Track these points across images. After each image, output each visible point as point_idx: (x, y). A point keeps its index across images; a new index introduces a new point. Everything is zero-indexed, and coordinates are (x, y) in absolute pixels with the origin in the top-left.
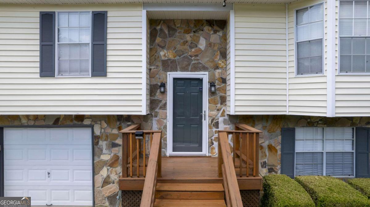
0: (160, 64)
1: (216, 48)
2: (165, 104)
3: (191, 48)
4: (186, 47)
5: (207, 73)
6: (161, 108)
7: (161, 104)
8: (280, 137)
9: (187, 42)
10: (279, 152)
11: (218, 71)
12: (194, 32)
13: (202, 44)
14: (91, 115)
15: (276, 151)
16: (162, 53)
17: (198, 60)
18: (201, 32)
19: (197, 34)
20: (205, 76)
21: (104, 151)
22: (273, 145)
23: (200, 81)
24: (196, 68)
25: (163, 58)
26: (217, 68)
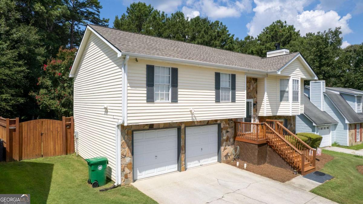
1: (255, 90)
3: (249, 89)
5: (253, 100)
12: (250, 83)
13: (252, 88)
14: (220, 119)
17: (250, 94)
21: (224, 135)
23: (251, 103)
24: (251, 98)
26: (255, 97)
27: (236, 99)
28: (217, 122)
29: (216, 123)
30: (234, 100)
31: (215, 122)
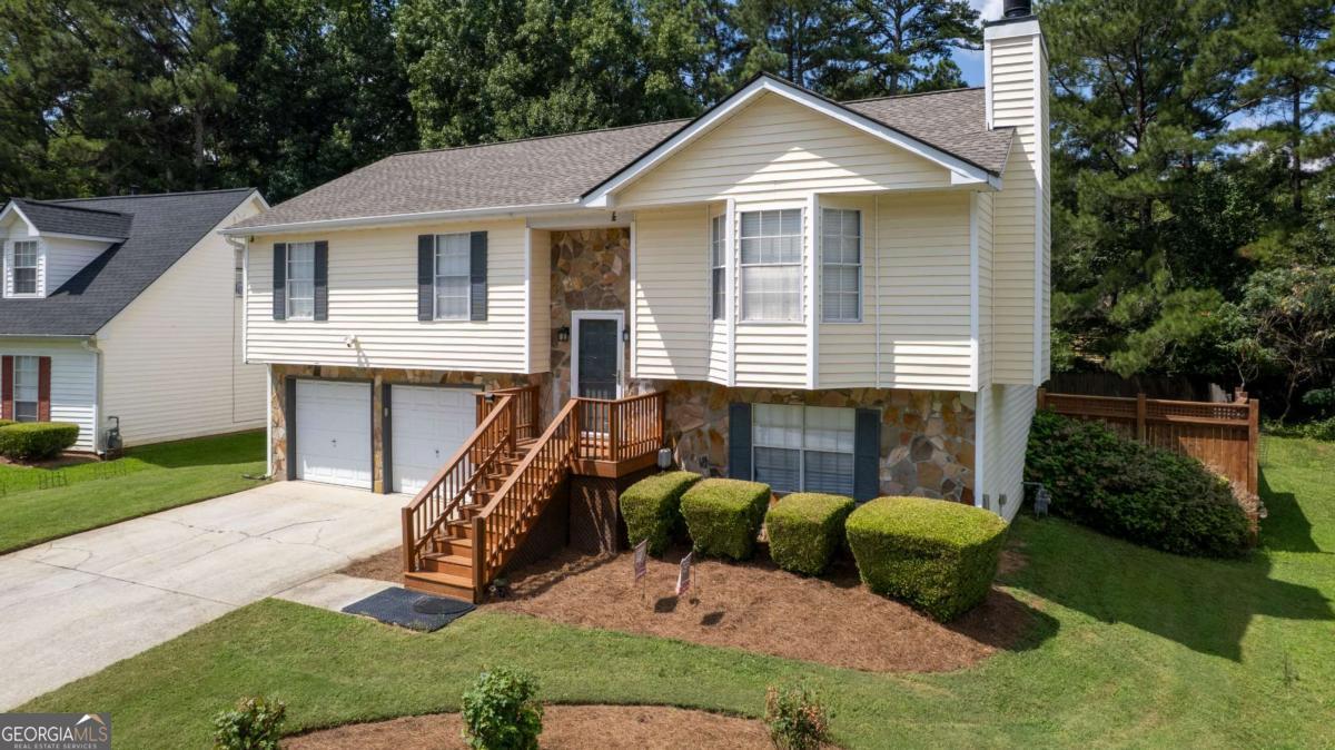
0: (562, 298)
2: (569, 360)
3: (603, 273)
4: (597, 272)
5: (622, 312)
8: (727, 419)
9: (597, 264)
10: (727, 443)
12: (607, 248)
13: (618, 266)
15: (723, 441)
16: (565, 282)
17: (611, 291)
18: (616, 248)
19: (610, 252)
20: (620, 317)
22: (718, 430)
23: (615, 323)
24: (609, 304)
25: (567, 290)
27: (490, 311)
28: (472, 379)
29: (469, 382)
30: (479, 312)
31: (464, 380)
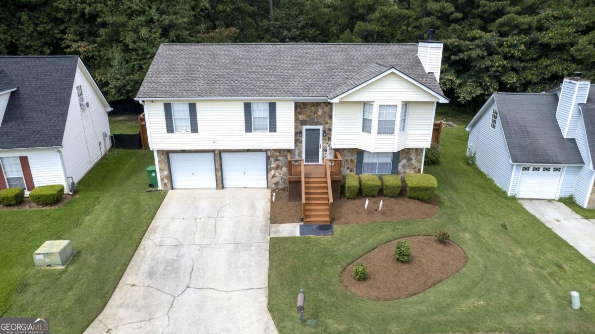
0: (299, 122)
1: (327, 114)
2: (302, 141)
3: (315, 114)
4: (312, 113)
5: (322, 126)
6: (300, 143)
7: (300, 141)
8: (356, 156)
9: (312, 111)
11: (327, 125)
12: (316, 108)
13: (320, 112)
15: (354, 162)
16: (300, 117)
17: (318, 120)
18: (320, 106)
20: (321, 128)
21: (272, 163)
22: (353, 159)
23: (319, 130)
24: (317, 124)
25: (301, 119)
26: (327, 123)
27: (277, 129)
30: (274, 130)
